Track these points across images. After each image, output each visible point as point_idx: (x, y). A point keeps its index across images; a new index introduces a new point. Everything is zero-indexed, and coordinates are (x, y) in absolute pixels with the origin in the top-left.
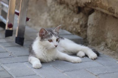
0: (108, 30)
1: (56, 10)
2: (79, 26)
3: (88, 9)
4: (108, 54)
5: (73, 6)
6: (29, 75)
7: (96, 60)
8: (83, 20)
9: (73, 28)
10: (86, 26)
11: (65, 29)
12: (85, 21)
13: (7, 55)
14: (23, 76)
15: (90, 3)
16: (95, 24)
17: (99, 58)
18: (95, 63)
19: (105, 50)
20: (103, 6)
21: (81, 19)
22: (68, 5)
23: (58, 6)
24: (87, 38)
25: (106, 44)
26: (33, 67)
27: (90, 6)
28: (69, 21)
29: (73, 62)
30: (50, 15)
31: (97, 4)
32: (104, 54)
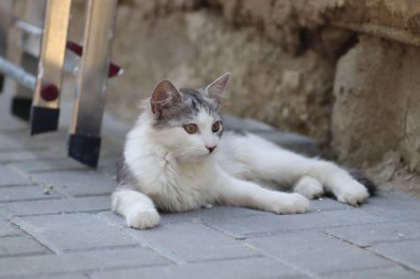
0: (409, 106)
1: (218, 53)
2: (302, 99)
3: (335, 35)
4: (410, 191)
5: (279, 27)
8: (316, 76)
9: (281, 110)
10: (328, 99)
11: (254, 116)
12: (325, 83)
14: (90, 250)
15: (343, 9)
16: (360, 88)
19: (398, 179)
20: (390, 15)
21: (311, 73)
22: (261, 26)
23: (228, 36)
24: (333, 144)
25: (402, 160)
26: (129, 224)
27: (341, 24)
28: (266, 84)
31: (366, 9)
32: (392, 190)
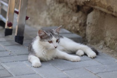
0: (107, 29)
1: (55, 9)
2: (78, 25)
3: (87, 8)
4: (107, 53)
5: (72, 4)
6: (28, 74)
7: (95, 59)
8: (82, 18)
9: (72, 27)
10: (85, 25)
11: (64, 28)
12: (84, 20)
13: (7, 54)
15: (89, 2)
16: (94, 23)
17: (98, 56)
18: (94, 62)
19: (104, 49)
20: (102, 5)
21: (80, 17)
22: (67, 4)
23: (57, 5)
24: (86, 37)
25: (105, 43)
26: (33, 66)
27: (89, 5)
28: (68, 19)
29: (72, 60)
30: (49, 14)
31: (95, 2)
